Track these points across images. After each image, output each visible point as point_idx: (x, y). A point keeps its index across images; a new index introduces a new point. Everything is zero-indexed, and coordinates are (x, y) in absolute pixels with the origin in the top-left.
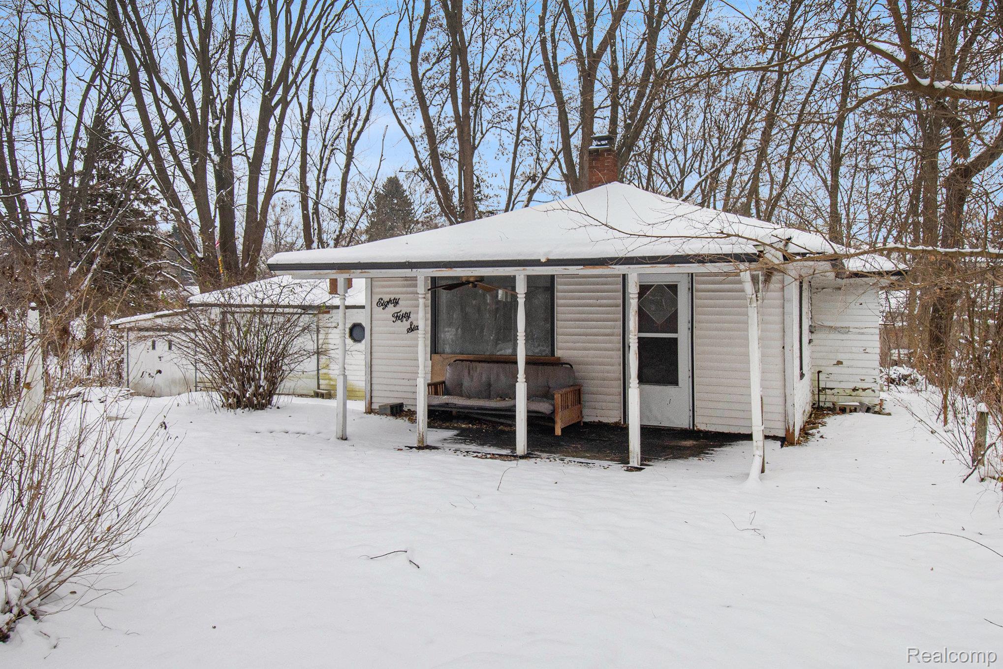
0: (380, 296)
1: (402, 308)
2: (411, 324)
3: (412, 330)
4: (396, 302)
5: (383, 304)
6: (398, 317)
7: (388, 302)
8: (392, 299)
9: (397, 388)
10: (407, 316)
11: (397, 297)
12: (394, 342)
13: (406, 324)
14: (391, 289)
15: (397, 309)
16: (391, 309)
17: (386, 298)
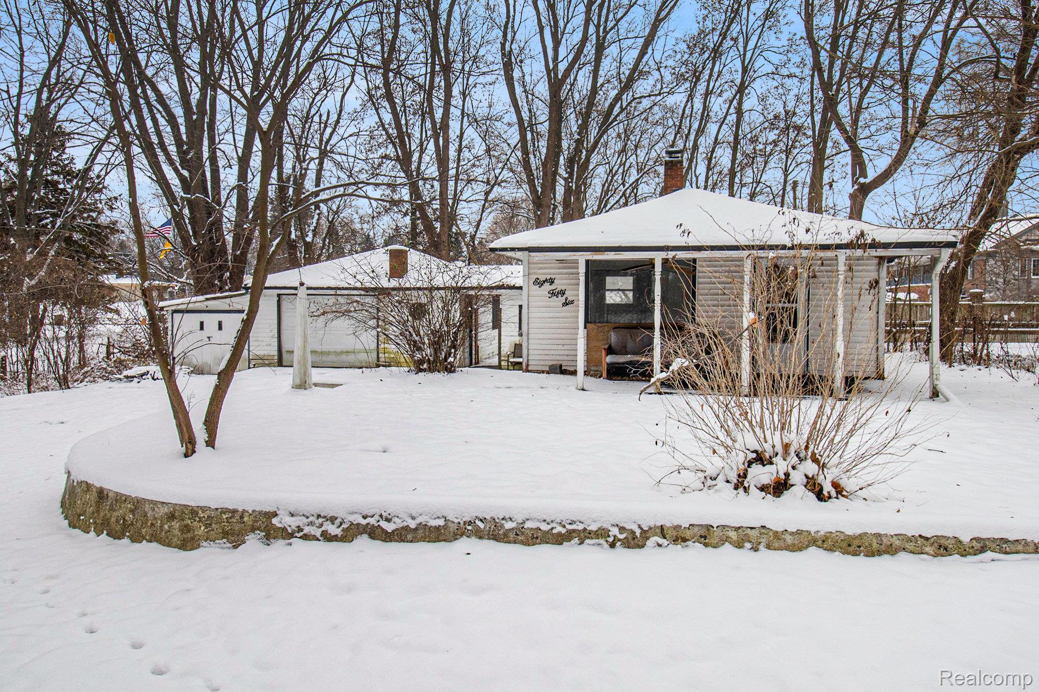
0: (537, 277)
1: (558, 285)
2: (566, 299)
3: (567, 304)
4: (552, 281)
5: (539, 283)
6: (553, 294)
7: (544, 282)
8: (548, 278)
9: (552, 352)
10: (563, 293)
11: (553, 277)
12: (551, 315)
13: (562, 299)
14: (547, 271)
15: (553, 287)
16: (547, 287)
17: (542, 278)
